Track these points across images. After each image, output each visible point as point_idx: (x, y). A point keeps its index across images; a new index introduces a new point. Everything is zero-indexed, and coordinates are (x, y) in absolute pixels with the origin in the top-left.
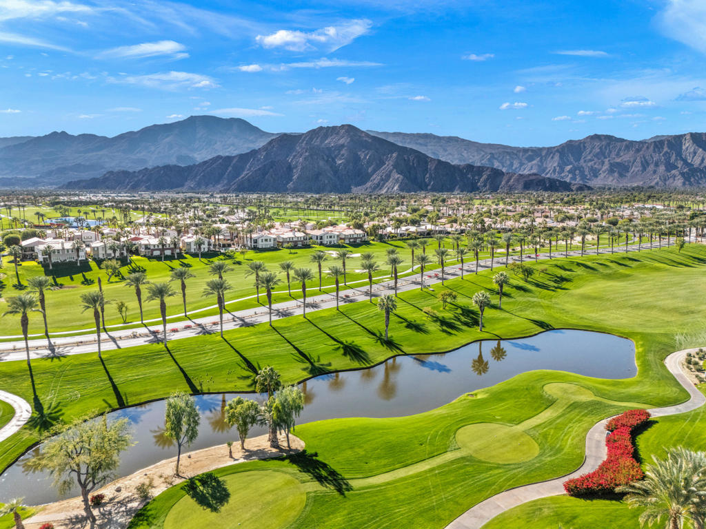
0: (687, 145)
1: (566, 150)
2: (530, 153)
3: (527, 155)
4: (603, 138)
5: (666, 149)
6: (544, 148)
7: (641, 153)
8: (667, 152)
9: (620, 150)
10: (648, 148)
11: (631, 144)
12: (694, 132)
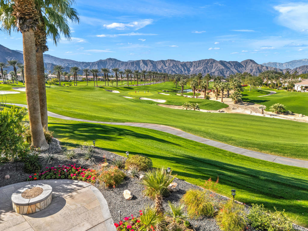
0: (142, 64)
1: (100, 63)
2: (85, 64)
3: (84, 65)
4: (113, 60)
5: (135, 65)
6: (91, 63)
7: (127, 66)
8: (135, 66)
9: (119, 65)
10: (129, 64)
11: (123, 63)
12: (143, 59)
